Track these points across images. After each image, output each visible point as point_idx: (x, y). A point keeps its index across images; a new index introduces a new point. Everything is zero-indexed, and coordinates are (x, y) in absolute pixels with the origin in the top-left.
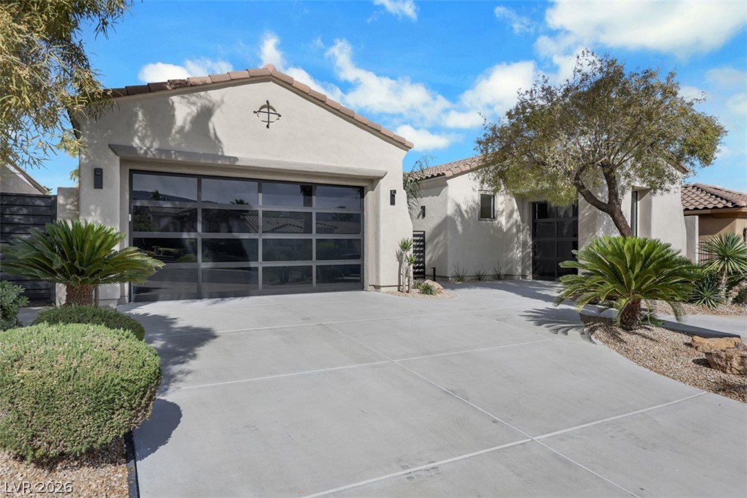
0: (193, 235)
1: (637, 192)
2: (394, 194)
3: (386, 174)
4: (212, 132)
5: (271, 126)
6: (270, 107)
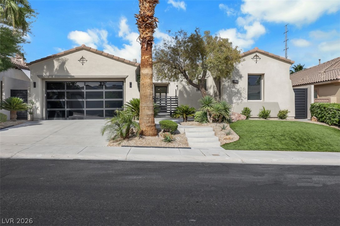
0: (64, 100)
1: (261, 75)
2: (131, 84)
3: (128, 76)
4: (65, 69)
5: (84, 64)
6: (84, 58)
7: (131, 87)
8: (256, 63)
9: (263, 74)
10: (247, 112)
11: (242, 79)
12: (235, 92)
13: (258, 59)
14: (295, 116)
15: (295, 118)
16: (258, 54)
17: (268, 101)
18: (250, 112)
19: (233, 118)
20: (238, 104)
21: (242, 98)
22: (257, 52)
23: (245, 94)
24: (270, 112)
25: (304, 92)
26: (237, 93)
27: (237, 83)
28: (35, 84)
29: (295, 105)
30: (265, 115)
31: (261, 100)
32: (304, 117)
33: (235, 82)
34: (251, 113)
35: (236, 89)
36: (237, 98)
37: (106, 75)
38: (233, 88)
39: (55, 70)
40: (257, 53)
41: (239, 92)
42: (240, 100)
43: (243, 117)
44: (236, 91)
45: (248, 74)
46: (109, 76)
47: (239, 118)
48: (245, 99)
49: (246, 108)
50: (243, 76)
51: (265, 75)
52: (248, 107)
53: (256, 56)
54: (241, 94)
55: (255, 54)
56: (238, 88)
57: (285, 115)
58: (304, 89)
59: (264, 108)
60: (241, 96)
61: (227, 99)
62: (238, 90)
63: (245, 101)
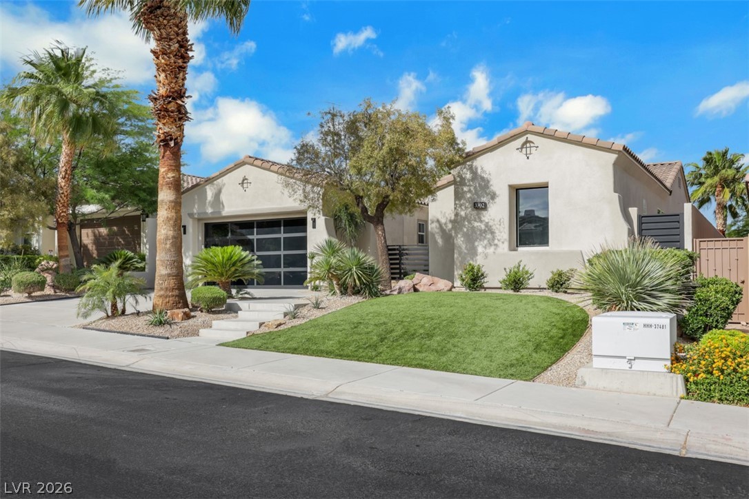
2: (314, 221)
3: (309, 207)
4: (221, 200)
5: (247, 190)
7: (314, 227)
8: (528, 158)
11: (496, 200)
12: (481, 230)
13: (532, 150)
16: (531, 137)
21: (496, 242)
22: (528, 132)
26: (485, 231)
27: (485, 209)
28: (185, 227)
33: (479, 207)
35: (482, 222)
36: (486, 242)
38: (475, 221)
41: (489, 229)
42: (493, 247)
43: (443, 285)
44: (483, 227)
45: (510, 186)
48: (503, 243)
50: (497, 193)
51: (550, 185)
53: (528, 142)
54: (493, 233)
56: (487, 221)
60: (494, 239)
61: (464, 246)
62: (487, 225)
63: (504, 249)
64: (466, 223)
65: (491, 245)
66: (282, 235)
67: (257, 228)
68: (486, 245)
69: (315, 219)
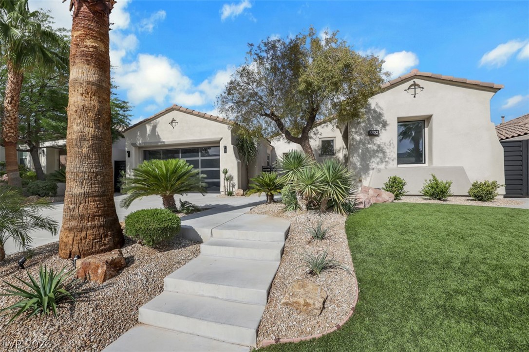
1: (424, 121)
2: (225, 148)
3: (222, 139)
4: (157, 134)
5: (175, 127)
6: (175, 120)
7: (225, 152)
8: (415, 97)
9: (429, 118)
10: (396, 186)
11: (387, 128)
12: (374, 150)
13: (418, 90)
14: (505, 193)
15: (504, 197)
16: (417, 81)
17: (440, 165)
18: (403, 186)
19: (360, 201)
20: (379, 171)
21: (387, 159)
22: (416, 76)
23: (392, 152)
24: (449, 186)
25: (520, 147)
26: (377, 151)
27: (377, 136)
28: (129, 152)
29: (505, 173)
30: (438, 192)
31: (425, 163)
32: (522, 195)
33: (372, 134)
34: (405, 188)
35: (375, 144)
36: (378, 160)
37: (198, 138)
38: (369, 143)
39: (147, 135)
40: (415, 80)
41: (380, 150)
42: (384, 163)
43: (387, 196)
44: (375, 148)
45: (398, 118)
46: (200, 139)
47: (379, 198)
48: (393, 160)
49: (395, 178)
50: (388, 123)
51: (433, 117)
52: (398, 176)
53: (415, 85)
54: (384, 153)
55: (411, 82)
56: (379, 143)
57: (490, 193)
58: (520, 141)
59: (434, 177)
60: (385, 157)
61: (358, 164)
62: (379, 146)
63: (393, 165)
64: (361, 146)
65: (382, 162)
66: (200, 158)
67: (182, 153)
68: (378, 162)
69: (226, 147)
